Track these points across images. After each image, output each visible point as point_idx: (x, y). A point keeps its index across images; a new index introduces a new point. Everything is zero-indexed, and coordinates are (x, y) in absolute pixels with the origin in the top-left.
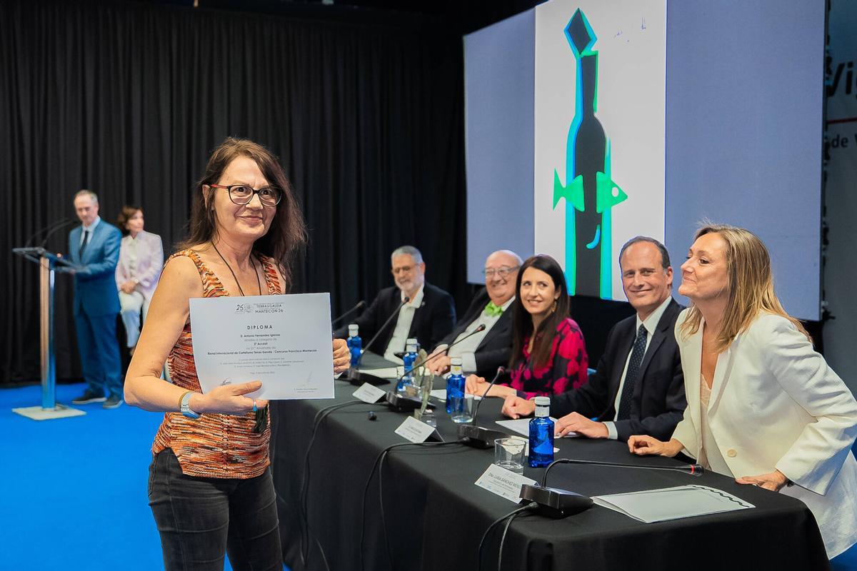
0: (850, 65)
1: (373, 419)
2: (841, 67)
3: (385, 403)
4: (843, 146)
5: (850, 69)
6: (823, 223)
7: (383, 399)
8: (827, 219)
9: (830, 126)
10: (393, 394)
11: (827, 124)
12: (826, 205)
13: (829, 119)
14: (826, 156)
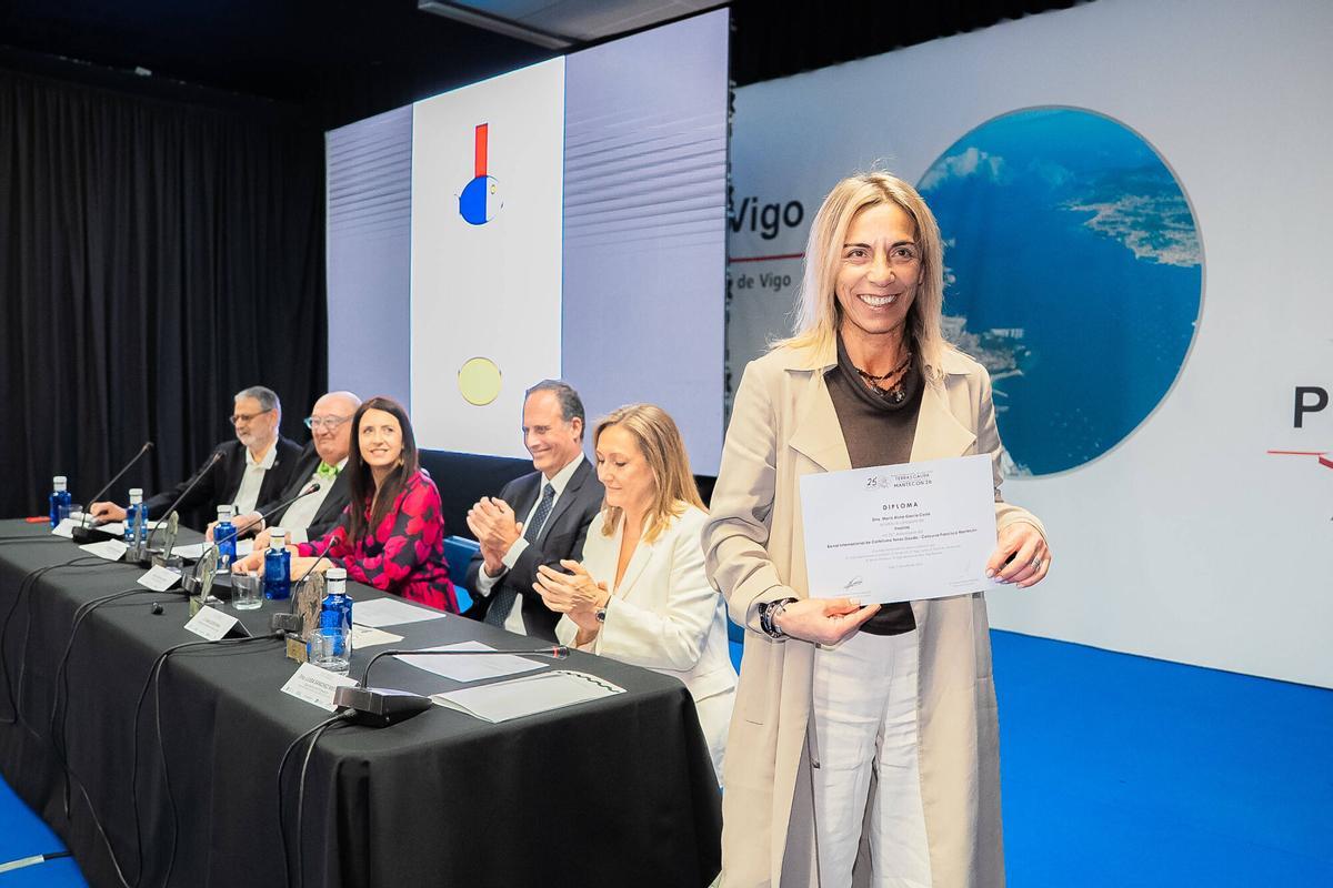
0: (755, 200)
1: (158, 612)
2: (746, 202)
3: (179, 590)
4: (749, 287)
5: (754, 205)
6: (726, 368)
7: (178, 584)
8: (729, 364)
9: (732, 264)
10: (190, 578)
11: (729, 261)
12: (730, 348)
13: (733, 257)
14: (729, 295)
